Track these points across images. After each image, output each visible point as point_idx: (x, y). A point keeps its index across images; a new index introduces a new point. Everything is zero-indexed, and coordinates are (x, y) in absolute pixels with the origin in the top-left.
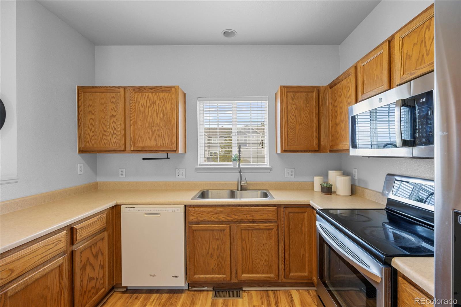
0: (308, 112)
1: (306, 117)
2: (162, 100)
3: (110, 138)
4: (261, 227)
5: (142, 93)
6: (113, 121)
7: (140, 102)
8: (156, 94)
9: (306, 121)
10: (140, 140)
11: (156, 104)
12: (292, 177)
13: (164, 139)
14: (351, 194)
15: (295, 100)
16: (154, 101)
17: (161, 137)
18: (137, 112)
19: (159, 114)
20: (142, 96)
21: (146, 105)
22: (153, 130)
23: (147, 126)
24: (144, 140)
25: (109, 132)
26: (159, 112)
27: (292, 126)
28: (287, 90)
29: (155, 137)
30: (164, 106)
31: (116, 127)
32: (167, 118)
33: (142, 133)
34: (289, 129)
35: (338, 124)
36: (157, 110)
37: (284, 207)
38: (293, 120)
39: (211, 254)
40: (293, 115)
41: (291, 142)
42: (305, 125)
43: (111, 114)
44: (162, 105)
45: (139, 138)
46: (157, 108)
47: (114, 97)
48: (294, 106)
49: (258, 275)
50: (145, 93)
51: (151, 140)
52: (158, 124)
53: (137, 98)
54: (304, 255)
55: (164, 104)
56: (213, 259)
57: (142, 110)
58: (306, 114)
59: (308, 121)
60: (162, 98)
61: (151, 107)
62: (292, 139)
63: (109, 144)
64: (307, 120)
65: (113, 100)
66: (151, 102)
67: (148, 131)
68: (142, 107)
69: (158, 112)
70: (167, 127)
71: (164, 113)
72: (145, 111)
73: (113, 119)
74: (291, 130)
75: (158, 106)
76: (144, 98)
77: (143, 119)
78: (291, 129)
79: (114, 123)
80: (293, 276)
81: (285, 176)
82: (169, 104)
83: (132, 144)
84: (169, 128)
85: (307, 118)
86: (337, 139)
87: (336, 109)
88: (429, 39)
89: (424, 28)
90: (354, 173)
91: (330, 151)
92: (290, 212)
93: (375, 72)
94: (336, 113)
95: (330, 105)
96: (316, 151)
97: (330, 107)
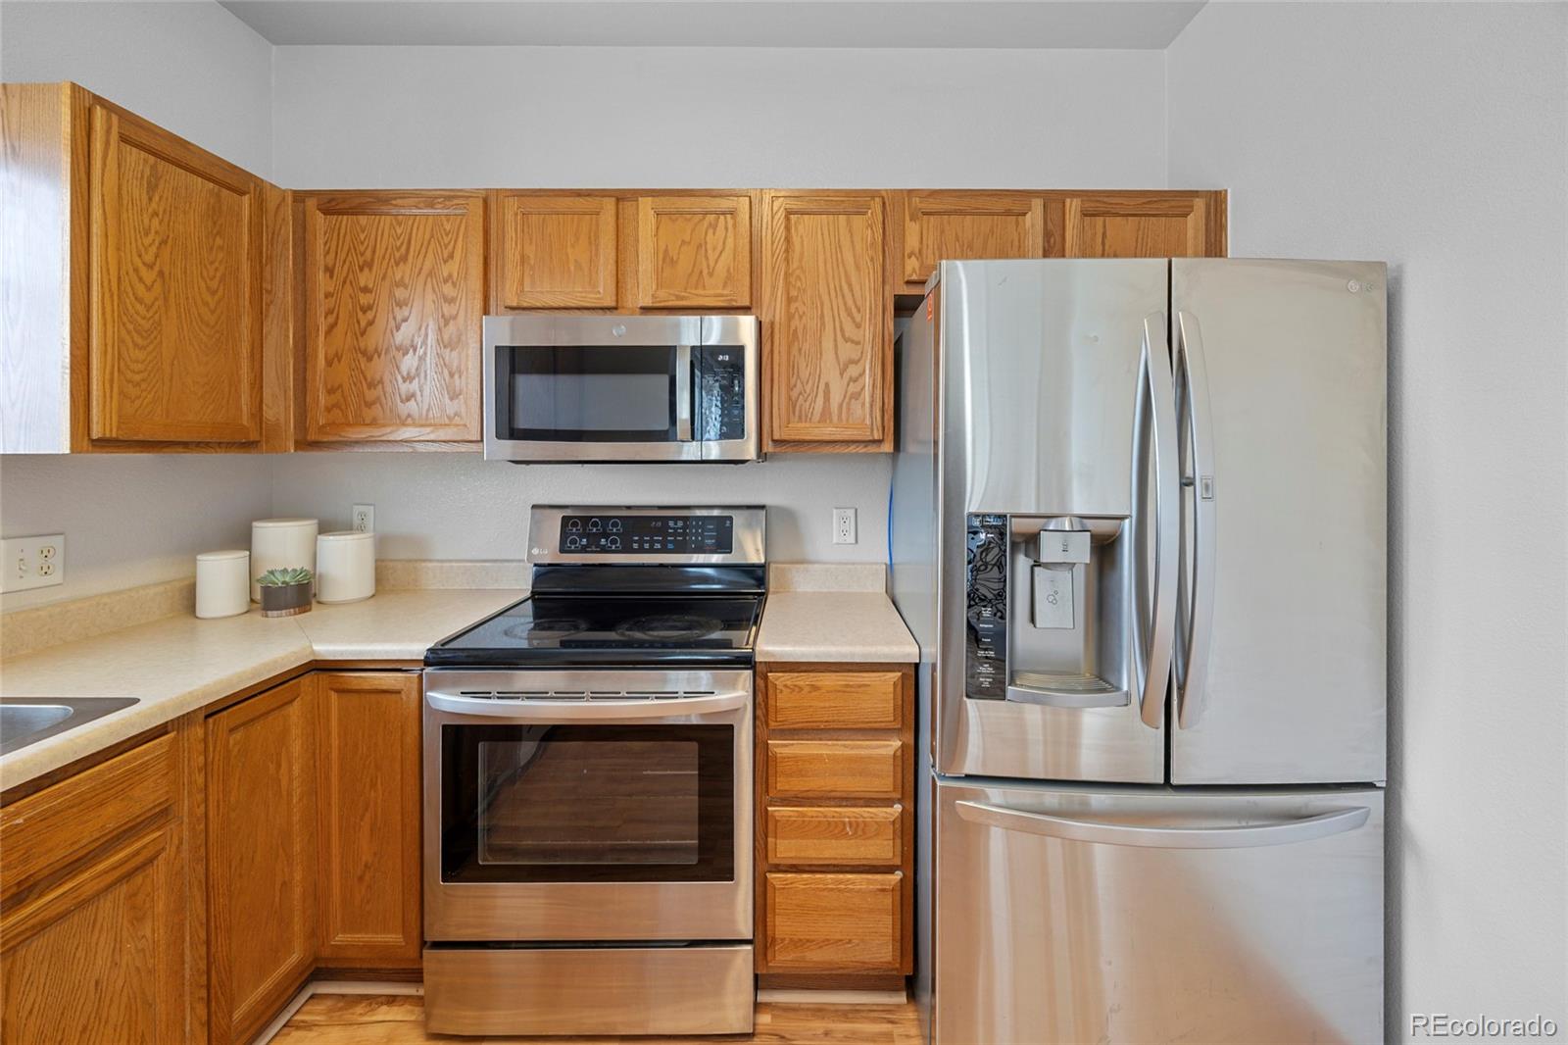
0: (218, 275)
1: (214, 293)
9: (213, 312)
12: (46, 580)
15: (161, 198)
27: (144, 318)
28: (120, 127)
34: (129, 332)
35: (376, 352)
37: (202, 716)
38: (149, 289)
40: (150, 266)
41: (138, 397)
42: (208, 325)
48: (156, 222)
58: (211, 279)
59: (218, 311)
62: (144, 386)
64: (216, 308)
74: (140, 341)
78: (138, 333)
85: (216, 297)
86: (369, 405)
87: (364, 299)
88: (714, 249)
89: (705, 224)
90: (356, 521)
91: (305, 444)
92: (232, 730)
93: (569, 250)
94: (370, 315)
95: (321, 276)
96: (248, 445)
97: (322, 282)
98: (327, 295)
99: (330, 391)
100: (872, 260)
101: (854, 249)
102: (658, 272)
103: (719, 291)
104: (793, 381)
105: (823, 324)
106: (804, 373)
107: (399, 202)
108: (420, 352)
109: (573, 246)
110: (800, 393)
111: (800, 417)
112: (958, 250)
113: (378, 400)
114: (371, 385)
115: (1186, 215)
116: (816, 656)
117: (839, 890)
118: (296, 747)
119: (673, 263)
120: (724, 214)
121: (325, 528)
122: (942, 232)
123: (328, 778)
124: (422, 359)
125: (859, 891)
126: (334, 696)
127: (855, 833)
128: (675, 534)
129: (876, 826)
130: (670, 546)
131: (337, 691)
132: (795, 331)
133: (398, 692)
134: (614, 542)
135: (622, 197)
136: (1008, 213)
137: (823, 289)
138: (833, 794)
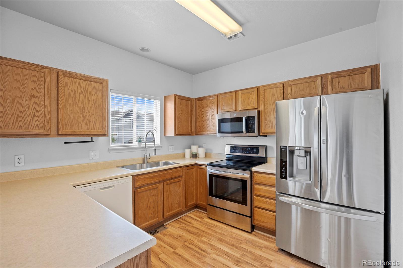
2: (94, 89)
3: (29, 120)
4: (176, 181)
5: (73, 79)
6: (34, 102)
7: (69, 87)
8: (88, 82)
10: (70, 124)
11: (87, 92)
12: (172, 151)
13: (95, 124)
14: (205, 157)
15: (181, 104)
16: (85, 89)
17: (92, 122)
18: (66, 96)
19: (90, 101)
20: (72, 81)
21: (77, 91)
22: (84, 115)
23: (78, 111)
24: (74, 124)
25: (28, 114)
26: (91, 99)
27: (180, 119)
29: (86, 122)
30: (95, 95)
31: (38, 109)
32: (98, 106)
33: (72, 118)
35: (204, 120)
36: (88, 97)
37: (185, 167)
39: (149, 207)
40: (181, 113)
42: (186, 119)
43: (31, 94)
44: (94, 94)
45: (69, 122)
46: (89, 96)
47: (35, 76)
48: (181, 107)
49: (174, 211)
50: (75, 80)
51: (82, 125)
52: (89, 110)
53: (67, 83)
54: (193, 192)
55: (96, 93)
56: (150, 210)
57: (72, 95)
58: (186, 113)
60: (94, 87)
61: (82, 94)
62: (180, 128)
63: (27, 127)
64: (186, 117)
65: (35, 79)
66: (82, 89)
67: (78, 115)
68: (72, 92)
69: (89, 99)
70: (98, 113)
71: (95, 101)
72: (75, 96)
73: (33, 100)
75: (90, 94)
76: (75, 84)
77: (73, 104)
78: (180, 121)
79: (36, 104)
80: (189, 205)
81: (169, 151)
82: (100, 94)
83: (61, 128)
84: (100, 115)
85: (187, 115)
86: (203, 128)
87: (203, 113)
88: (251, 98)
89: (250, 94)
90: (203, 146)
91: (197, 134)
92: (188, 169)
93: (229, 102)
94: (203, 115)
95: (198, 110)
96: (190, 135)
97: (198, 111)
98: (199, 113)
99: (199, 127)
100: (281, 96)
101: (277, 94)
102: (242, 104)
103: (252, 106)
104: (265, 122)
105: (271, 110)
106: (268, 120)
107: (206, 98)
108: (209, 120)
109: (229, 101)
110: (267, 124)
111: (267, 128)
112: (300, 91)
113: (204, 128)
114: (204, 126)
115: (365, 73)
116: (262, 171)
117: (266, 213)
118: (194, 174)
119: (244, 102)
120: (253, 92)
121: (199, 147)
122: (296, 88)
123: (198, 179)
124: (210, 121)
125: (269, 214)
126: (198, 169)
127: (269, 204)
128: (249, 150)
129: (272, 203)
130: (248, 152)
131: (199, 168)
132: (266, 112)
133: (205, 169)
134: (238, 151)
135: (236, 92)
136: (312, 81)
137: (271, 103)
138: (265, 196)
